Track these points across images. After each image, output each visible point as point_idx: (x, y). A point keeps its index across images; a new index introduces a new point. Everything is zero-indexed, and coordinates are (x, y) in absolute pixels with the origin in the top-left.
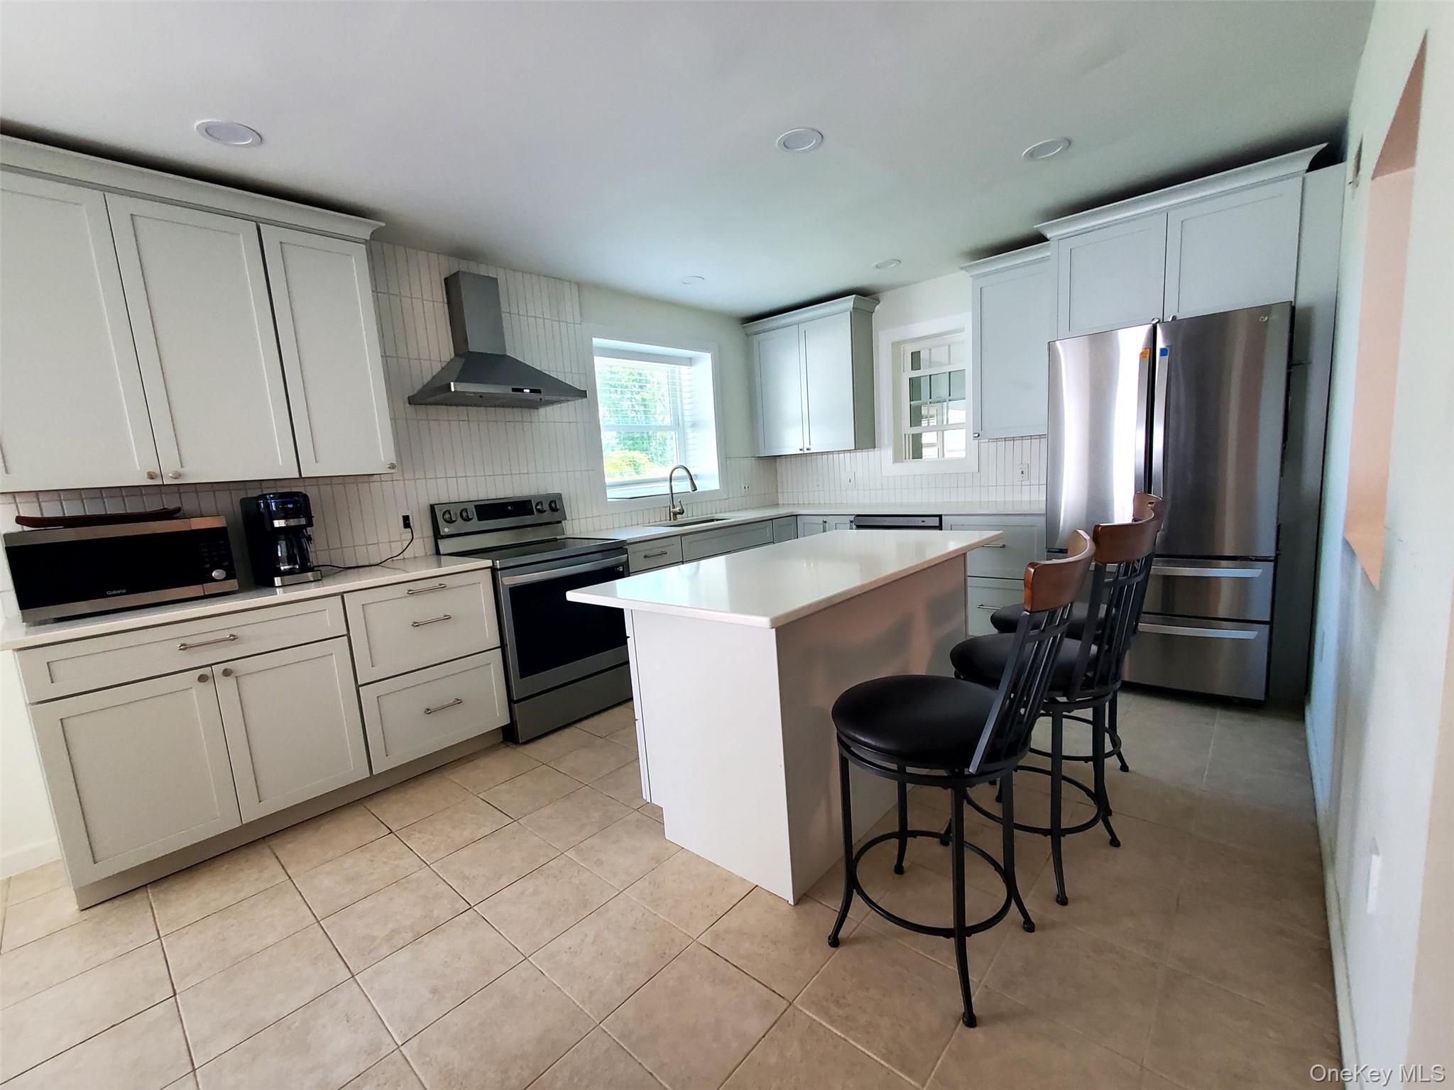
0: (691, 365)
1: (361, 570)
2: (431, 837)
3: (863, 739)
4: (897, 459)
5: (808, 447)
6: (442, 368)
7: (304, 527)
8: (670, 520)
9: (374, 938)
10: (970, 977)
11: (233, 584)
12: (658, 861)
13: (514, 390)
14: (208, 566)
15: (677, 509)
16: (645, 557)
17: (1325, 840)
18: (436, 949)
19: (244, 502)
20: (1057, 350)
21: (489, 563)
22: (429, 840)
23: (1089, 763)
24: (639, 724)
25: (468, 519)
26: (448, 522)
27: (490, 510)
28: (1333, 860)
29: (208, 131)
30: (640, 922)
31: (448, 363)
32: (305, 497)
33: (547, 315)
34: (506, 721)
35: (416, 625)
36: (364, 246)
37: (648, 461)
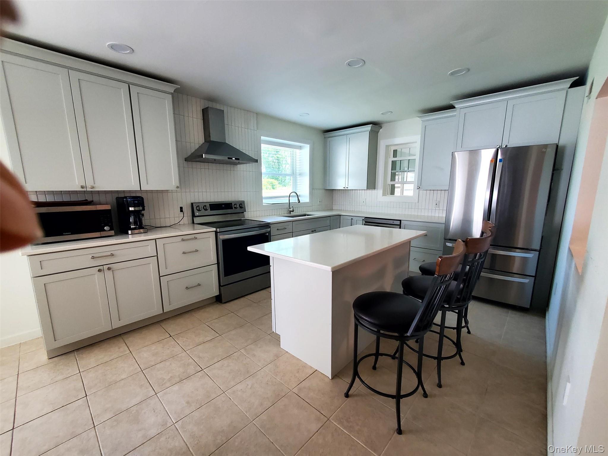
0: (301, 149)
1: (162, 228)
2: (186, 339)
3: (365, 318)
4: (384, 194)
5: (347, 187)
6: (199, 147)
7: (141, 210)
8: (288, 214)
9: (164, 379)
10: (401, 415)
11: (112, 233)
12: (277, 356)
13: (229, 158)
14: (103, 225)
15: (291, 210)
16: (278, 230)
17: (549, 368)
18: (188, 386)
19: (117, 199)
20: (455, 155)
21: (214, 229)
22: (186, 341)
23: (455, 330)
24: (273, 301)
25: (206, 210)
26: (198, 210)
27: (216, 206)
28: (551, 379)
29: (112, 47)
30: (269, 381)
31: (202, 145)
32: (142, 198)
33: (243, 126)
34: (217, 293)
35: (184, 253)
36: (171, 95)
37: (278, 184)
